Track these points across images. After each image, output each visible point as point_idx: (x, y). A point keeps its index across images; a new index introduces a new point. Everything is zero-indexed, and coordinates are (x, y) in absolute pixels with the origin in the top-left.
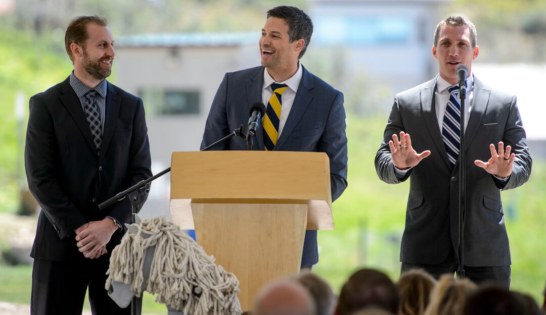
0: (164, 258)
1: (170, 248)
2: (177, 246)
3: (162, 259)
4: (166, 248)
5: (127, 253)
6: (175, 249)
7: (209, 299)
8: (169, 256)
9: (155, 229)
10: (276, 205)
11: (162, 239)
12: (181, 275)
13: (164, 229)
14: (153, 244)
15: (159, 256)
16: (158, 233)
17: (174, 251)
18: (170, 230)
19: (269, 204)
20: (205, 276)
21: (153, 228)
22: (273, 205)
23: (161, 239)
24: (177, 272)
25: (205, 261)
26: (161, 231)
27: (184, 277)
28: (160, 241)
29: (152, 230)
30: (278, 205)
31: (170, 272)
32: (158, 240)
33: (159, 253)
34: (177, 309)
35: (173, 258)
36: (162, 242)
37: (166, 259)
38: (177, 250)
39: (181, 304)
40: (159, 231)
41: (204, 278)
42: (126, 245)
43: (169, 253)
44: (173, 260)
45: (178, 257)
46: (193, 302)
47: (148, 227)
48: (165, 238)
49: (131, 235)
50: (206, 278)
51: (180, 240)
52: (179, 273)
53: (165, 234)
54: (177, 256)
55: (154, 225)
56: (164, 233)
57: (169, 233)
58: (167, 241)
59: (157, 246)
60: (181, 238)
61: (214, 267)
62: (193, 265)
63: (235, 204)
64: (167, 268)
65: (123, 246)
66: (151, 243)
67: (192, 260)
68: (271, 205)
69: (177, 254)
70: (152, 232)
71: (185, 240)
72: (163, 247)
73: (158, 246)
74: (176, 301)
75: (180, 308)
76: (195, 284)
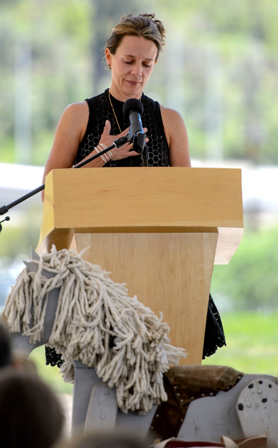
0: (73, 303)
1: (80, 290)
2: (88, 287)
3: (70, 303)
4: (74, 290)
5: (25, 297)
6: (86, 291)
7: (132, 353)
8: (79, 300)
9: (61, 267)
10: (180, 234)
11: (70, 280)
12: (95, 323)
13: (70, 266)
14: (58, 286)
15: (66, 299)
16: (65, 272)
17: (84, 293)
18: (78, 267)
19: (172, 234)
20: (126, 323)
21: (58, 265)
22: (176, 234)
23: (68, 279)
24: (90, 319)
25: (120, 305)
26: (68, 268)
27: (98, 326)
28: (67, 282)
29: (58, 267)
30: (183, 234)
31: (80, 320)
32: (64, 280)
33: (67, 296)
34: (90, 365)
35: (85, 302)
36: (70, 283)
37: (75, 303)
38: (89, 292)
39: (94, 360)
40: (66, 269)
41: (124, 326)
42: (24, 286)
43: (79, 296)
44: (85, 305)
45: (90, 302)
46: (110, 357)
47: (52, 264)
48: (73, 278)
49: (30, 273)
50: (126, 327)
51: (89, 279)
52: (92, 321)
53: (72, 273)
54: (88, 300)
55: (59, 262)
56: (72, 271)
57: (78, 272)
58: (75, 281)
59: (62, 288)
60: (91, 277)
61: (133, 313)
62: (110, 310)
63: (129, 234)
64: (75, 315)
65: (20, 288)
66: (56, 284)
67: (108, 304)
68: (174, 234)
69: (89, 297)
70: (58, 270)
71: (96, 279)
72: (71, 288)
73: (64, 288)
74: (90, 355)
75: (93, 365)
76: (113, 334)
